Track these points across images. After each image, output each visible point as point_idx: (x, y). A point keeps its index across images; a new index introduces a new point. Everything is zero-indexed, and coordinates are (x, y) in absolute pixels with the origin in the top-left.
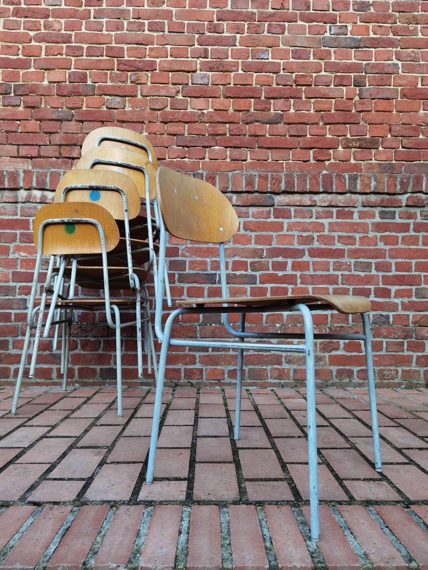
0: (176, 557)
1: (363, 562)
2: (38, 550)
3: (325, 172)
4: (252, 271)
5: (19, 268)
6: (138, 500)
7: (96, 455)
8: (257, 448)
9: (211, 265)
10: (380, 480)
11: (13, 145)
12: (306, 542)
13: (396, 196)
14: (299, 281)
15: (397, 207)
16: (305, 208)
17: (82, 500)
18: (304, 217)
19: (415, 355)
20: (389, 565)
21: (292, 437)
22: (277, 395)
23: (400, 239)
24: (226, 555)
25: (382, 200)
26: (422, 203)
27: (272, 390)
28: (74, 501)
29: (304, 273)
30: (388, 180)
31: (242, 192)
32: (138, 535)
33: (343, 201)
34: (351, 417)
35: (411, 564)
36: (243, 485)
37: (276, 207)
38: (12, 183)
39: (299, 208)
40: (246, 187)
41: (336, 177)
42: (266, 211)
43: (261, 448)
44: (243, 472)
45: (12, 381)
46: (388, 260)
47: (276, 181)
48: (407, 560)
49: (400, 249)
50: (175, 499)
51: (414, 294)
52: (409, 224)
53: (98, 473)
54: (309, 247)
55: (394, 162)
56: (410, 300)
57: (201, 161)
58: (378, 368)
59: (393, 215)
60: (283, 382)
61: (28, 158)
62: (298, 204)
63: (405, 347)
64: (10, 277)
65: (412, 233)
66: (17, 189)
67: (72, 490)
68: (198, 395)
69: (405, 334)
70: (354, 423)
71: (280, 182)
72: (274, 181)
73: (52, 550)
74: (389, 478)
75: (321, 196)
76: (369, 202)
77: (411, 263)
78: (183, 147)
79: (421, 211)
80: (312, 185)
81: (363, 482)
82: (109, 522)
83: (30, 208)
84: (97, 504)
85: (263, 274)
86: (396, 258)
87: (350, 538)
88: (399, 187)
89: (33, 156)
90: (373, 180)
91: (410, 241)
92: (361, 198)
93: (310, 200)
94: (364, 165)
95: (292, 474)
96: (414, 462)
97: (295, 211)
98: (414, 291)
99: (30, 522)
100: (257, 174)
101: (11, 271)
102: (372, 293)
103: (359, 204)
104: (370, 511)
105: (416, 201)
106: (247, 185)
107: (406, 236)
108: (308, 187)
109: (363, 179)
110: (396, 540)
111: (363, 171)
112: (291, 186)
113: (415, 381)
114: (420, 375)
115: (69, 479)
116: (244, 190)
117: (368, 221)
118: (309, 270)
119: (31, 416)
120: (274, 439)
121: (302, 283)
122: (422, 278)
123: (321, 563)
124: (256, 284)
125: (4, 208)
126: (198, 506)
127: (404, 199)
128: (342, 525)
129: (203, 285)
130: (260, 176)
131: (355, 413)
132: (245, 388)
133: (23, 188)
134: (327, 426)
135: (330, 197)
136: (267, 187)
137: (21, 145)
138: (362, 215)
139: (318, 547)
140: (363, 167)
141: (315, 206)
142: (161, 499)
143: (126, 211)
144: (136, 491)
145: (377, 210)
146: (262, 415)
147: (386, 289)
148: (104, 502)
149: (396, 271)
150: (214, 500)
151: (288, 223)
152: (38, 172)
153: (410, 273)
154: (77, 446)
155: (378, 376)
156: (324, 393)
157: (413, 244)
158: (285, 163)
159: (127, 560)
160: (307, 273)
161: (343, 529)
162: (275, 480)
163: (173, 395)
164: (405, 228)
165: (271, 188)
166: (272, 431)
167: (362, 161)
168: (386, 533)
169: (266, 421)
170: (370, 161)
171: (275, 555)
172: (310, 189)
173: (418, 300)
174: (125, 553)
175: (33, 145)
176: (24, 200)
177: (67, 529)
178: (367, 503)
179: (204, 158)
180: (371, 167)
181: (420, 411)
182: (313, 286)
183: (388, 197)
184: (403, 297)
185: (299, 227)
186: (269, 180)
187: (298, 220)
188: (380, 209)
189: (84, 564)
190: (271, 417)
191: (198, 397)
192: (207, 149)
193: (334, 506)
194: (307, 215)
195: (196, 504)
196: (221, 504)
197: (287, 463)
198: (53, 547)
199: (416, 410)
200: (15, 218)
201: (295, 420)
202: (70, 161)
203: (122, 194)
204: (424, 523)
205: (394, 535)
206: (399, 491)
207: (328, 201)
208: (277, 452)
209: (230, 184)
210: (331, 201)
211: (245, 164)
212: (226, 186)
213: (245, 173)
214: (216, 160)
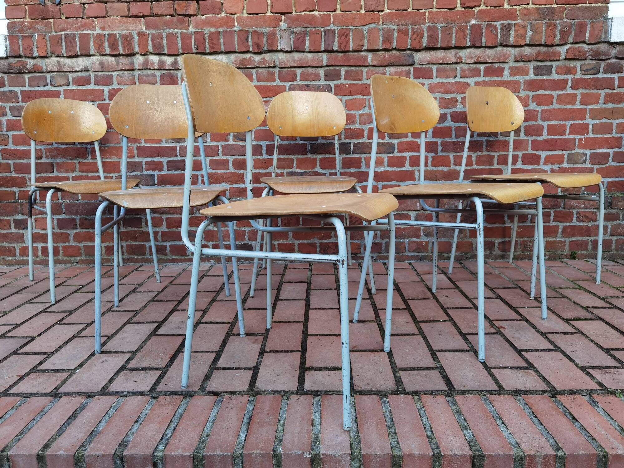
0: (351, 444)
1: (515, 450)
2: (230, 438)
3: (473, 22)
4: (390, 138)
5: (143, 142)
6: (305, 390)
7: (254, 343)
8: (405, 335)
9: (345, 133)
10: (526, 368)
12: (463, 432)
13: (554, 48)
14: (440, 148)
15: (555, 61)
16: (449, 66)
17: (255, 390)
18: (448, 77)
19: (561, 225)
20: (538, 454)
21: (438, 321)
22: (416, 270)
23: (555, 98)
24: (394, 444)
25: (538, 54)
26: (584, 55)
27: (410, 264)
28: (248, 390)
29: (446, 139)
30: (546, 29)
31: (378, 50)
32: (313, 424)
33: (492, 56)
34: (494, 296)
35: (558, 453)
36: (397, 375)
37: (416, 66)
38: (127, 48)
39: (442, 66)
40: (383, 44)
41: (486, 28)
42: (405, 71)
43: (409, 335)
44: (396, 361)
45: (148, 258)
46: (539, 122)
47: (418, 36)
48: (555, 449)
49: (555, 109)
50: (338, 389)
51: (565, 160)
52: (567, 80)
53: (261, 362)
54: (451, 110)
55: (555, 6)
56: (560, 166)
57: (332, 14)
58: (521, 240)
59: (549, 70)
60: (421, 255)
61: (140, 17)
62: (441, 61)
63: (552, 217)
64: (135, 152)
65: (569, 91)
66: (132, 55)
67: (243, 380)
68: (336, 271)
69: (553, 204)
70: (497, 303)
71: (422, 37)
72: (415, 36)
73: (243, 438)
74: (535, 366)
75: (468, 51)
76: (522, 55)
77: (565, 125)
79: (581, 65)
80: (458, 39)
81: (510, 370)
82: (284, 411)
83: (148, 76)
84: (269, 394)
85: (401, 142)
86: (549, 120)
87: (503, 428)
88: (558, 37)
89: (146, 14)
90: (529, 30)
91: (567, 101)
92: (513, 52)
93: (455, 56)
94: (519, 11)
95: (443, 363)
96: (559, 348)
97: (438, 70)
98: (566, 156)
100: (395, 27)
101: (135, 146)
102: (520, 159)
103: (511, 59)
104: (519, 400)
105: (577, 53)
106: (384, 42)
107: (562, 95)
108: (453, 41)
109: (518, 28)
110: (544, 429)
111: (518, 18)
112: (434, 41)
113: (559, 252)
114: (565, 246)
115: (237, 369)
116: (381, 48)
117: (521, 78)
118: (451, 136)
119: (179, 299)
120: (421, 324)
121: (443, 151)
122: (577, 142)
123: (478, 451)
124: (393, 153)
125: (121, 77)
126: (360, 396)
127: (563, 50)
128: (494, 415)
130: (399, 31)
131: (498, 291)
132: (382, 261)
133: (138, 53)
134: (471, 308)
135: (478, 52)
136: (407, 44)
137: (132, 2)
138: (514, 72)
139: (474, 437)
140: (518, 13)
141: (460, 63)
142: (326, 389)
144: (301, 382)
145: (531, 66)
146: (405, 295)
147: (536, 155)
148: (275, 392)
149: (548, 134)
150: (374, 390)
151: (430, 84)
152: (153, 34)
153: (563, 137)
154: (233, 332)
155: (521, 248)
156: (463, 267)
157: (569, 103)
158: (427, 12)
159: (310, 448)
160: (449, 139)
161: (495, 418)
162: (427, 369)
163: (310, 270)
164: (561, 85)
165: (411, 45)
166: (417, 315)
167: (518, 5)
168: (535, 423)
169: (410, 302)
170: (526, 6)
171: (437, 444)
172: (455, 43)
173: (570, 166)
174: (305, 441)
176: (141, 67)
177: (250, 418)
178: (516, 393)
179: (335, 11)
180: (528, 12)
181: (564, 288)
182: (455, 154)
183: (545, 49)
184: (553, 164)
185: (441, 89)
186: (410, 34)
187: (441, 80)
188: (535, 64)
189: (274, 451)
190: (413, 297)
191: (336, 273)
193: (485, 395)
194: (451, 74)
195: (358, 393)
196: (381, 394)
197: (436, 350)
198: (243, 436)
199: (561, 286)
201: (438, 301)
202: (186, 18)
204: (570, 413)
205: (542, 425)
206: (545, 380)
207: (476, 56)
208: (425, 338)
209: (366, 41)
210: (479, 57)
211: (381, 16)
212: (361, 43)
213: (381, 26)
214: (349, 11)
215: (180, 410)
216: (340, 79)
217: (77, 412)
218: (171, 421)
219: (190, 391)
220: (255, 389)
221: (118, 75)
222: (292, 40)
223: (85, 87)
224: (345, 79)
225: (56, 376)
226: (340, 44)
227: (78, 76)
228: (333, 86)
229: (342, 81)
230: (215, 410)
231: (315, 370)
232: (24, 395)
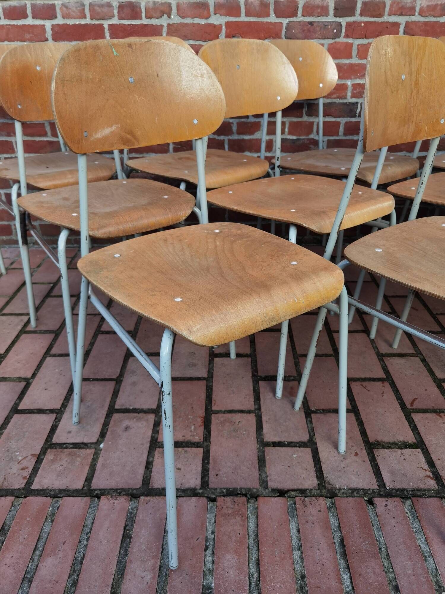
2: (334, 583)
6: (388, 488)
9: (353, 90)
28: (319, 487)
32: (423, 556)
53: (313, 430)
67: (305, 466)
73: (348, 583)
82: (378, 530)
99: (295, 528)
129: (338, 120)
142: (411, 486)
148: (352, 491)
154: (259, 374)
177: (342, 543)
198: (346, 578)
200: (83, 22)
215: (252, 526)
216: (354, 15)
217: (127, 528)
218: (249, 548)
219: (250, 489)
220: (327, 486)
221: (62, 5)
223: (20, 22)
224: (361, 15)
225: (79, 456)
227: (10, 6)
228: (344, 24)
229: (357, 18)
230: (293, 525)
231: (384, 447)
232: (52, 493)
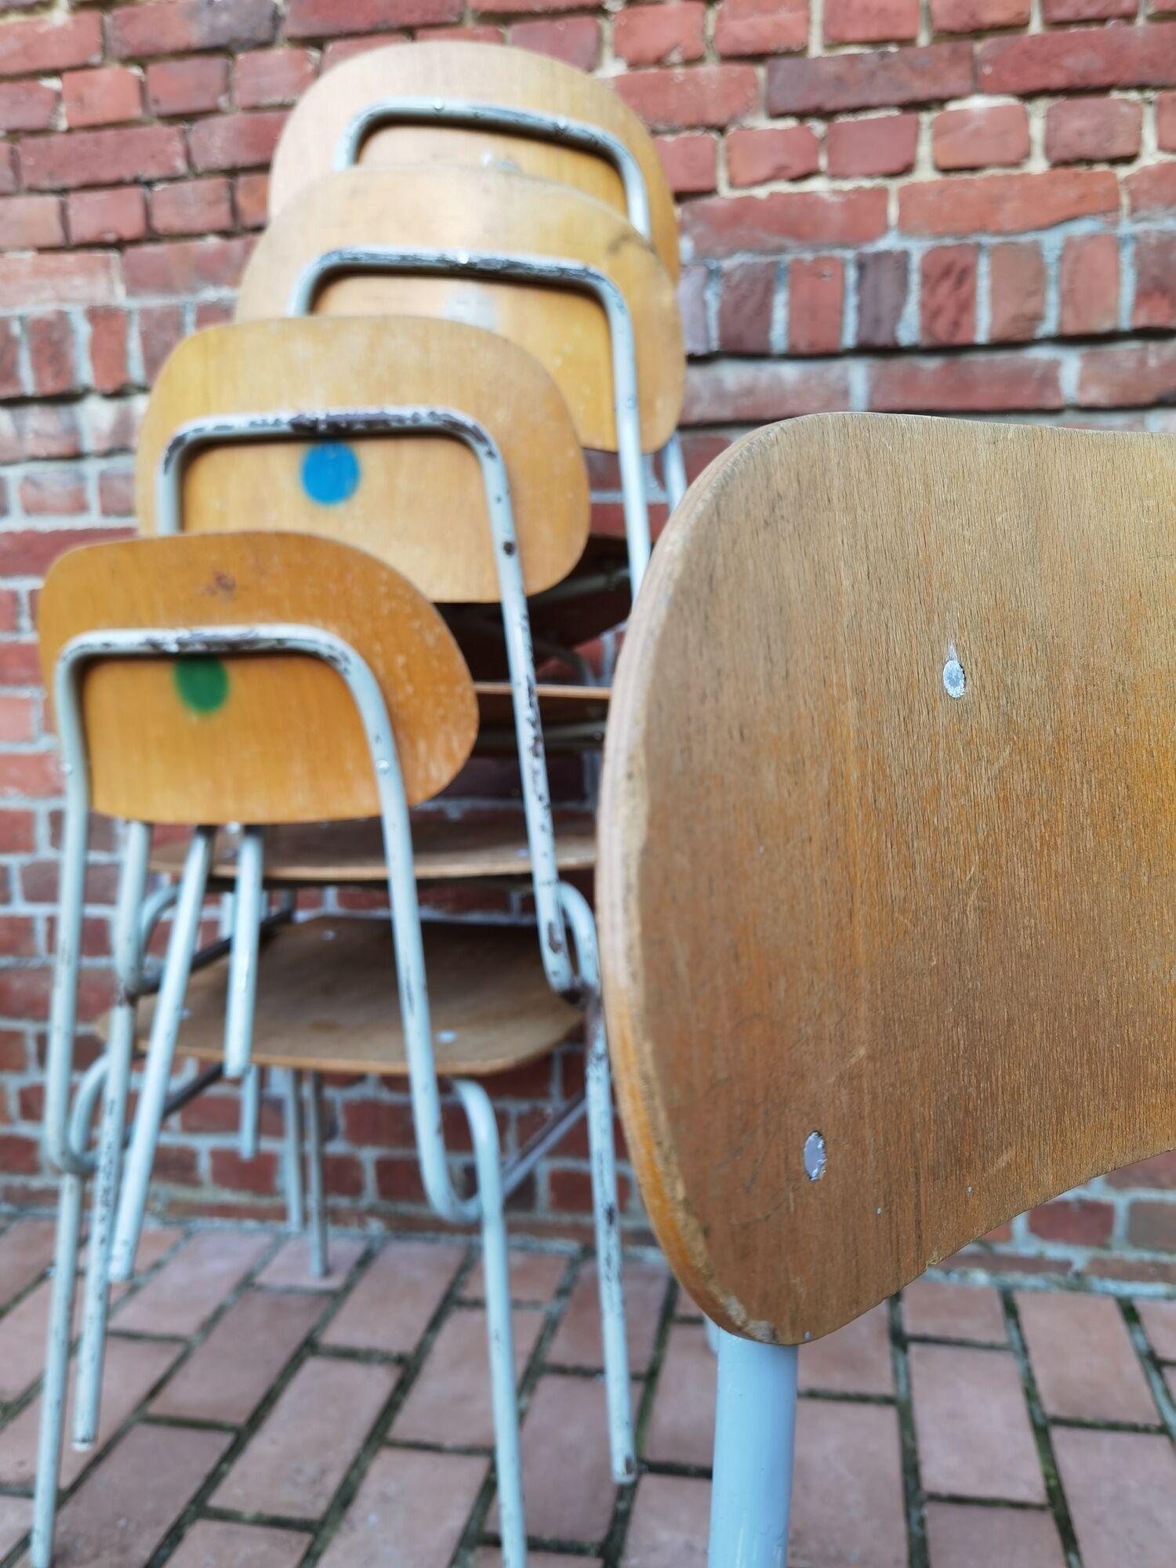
11: (42, 192)
31: (1113, 337)
38: (49, 370)
40: (1136, 306)
57: (894, 185)
61: (105, 246)
66: (71, 397)
78: (802, 116)
89: (127, 234)
106: (1143, 296)
116: (1125, 323)
132: (1112, 1286)
133: (93, 391)
137: (74, 190)
143: (509, 548)
152: (145, 313)
175: (118, 184)
176: (105, 445)
179: (907, 169)
191: (903, 1385)
192: (926, 118)
203: (481, 449)
209: (1052, 295)
211: (1127, 180)
212: (1029, 307)
213: (1127, 227)
214: (973, 169)
222: (714, 306)
226: (930, 314)
